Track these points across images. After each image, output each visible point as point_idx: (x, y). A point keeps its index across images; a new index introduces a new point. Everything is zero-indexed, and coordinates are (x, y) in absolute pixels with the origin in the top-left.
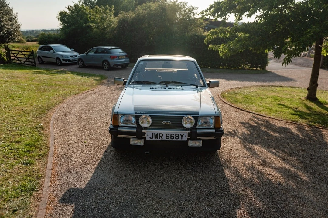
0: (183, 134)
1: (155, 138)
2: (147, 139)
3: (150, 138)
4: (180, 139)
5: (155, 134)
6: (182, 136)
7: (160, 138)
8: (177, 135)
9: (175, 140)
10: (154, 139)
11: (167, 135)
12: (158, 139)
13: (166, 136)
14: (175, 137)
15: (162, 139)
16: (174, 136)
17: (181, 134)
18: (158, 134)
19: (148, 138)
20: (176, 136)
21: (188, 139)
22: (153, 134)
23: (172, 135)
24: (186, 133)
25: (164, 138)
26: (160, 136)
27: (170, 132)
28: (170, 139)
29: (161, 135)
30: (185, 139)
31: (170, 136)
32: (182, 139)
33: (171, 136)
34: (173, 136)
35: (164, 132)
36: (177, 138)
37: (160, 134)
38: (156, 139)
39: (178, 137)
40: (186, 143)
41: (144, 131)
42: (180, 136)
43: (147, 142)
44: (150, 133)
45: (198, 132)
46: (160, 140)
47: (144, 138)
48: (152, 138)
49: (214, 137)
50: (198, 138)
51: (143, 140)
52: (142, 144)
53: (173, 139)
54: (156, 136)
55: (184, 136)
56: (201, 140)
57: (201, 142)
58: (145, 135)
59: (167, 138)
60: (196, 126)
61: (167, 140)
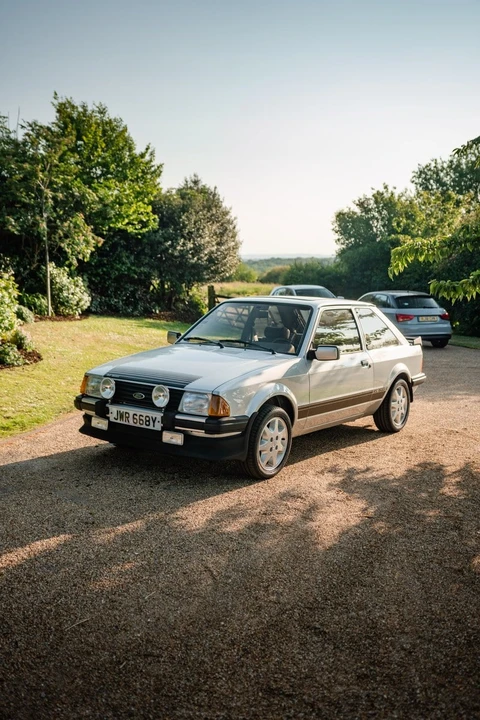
0: (156, 418)
1: (120, 420)
3: (115, 418)
4: (151, 427)
5: (120, 411)
6: (154, 422)
7: (126, 421)
8: (148, 419)
9: (144, 426)
10: (118, 421)
11: (135, 416)
12: (124, 423)
13: (134, 418)
15: (129, 422)
16: (143, 419)
17: (152, 417)
18: (123, 412)
19: (112, 419)
20: (146, 421)
21: (163, 429)
22: (118, 411)
23: (141, 417)
24: (159, 416)
25: (131, 423)
26: (126, 417)
27: (139, 411)
28: (138, 425)
29: (127, 415)
30: (158, 427)
31: (137, 418)
32: (154, 426)
33: (140, 419)
35: (131, 411)
36: (148, 423)
37: (126, 413)
38: (121, 422)
39: (149, 421)
40: (159, 434)
41: (107, 405)
42: (151, 421)
43: (111, 424)
44: (114, 410)
45: (177, 417)
46: (127, 423)
47: (108, 418)
48: (117, 419)
49: (203, 431)
50: (176, 428)
51: (107, 421)
52: (106, 428)
53: (142, 424)
54: (122, 417)
55: (156, 422)
56: (182, 433)
57: (181, 436)
58: (108, 413)
59: (135, 421)
60: (178, 407)
61: (134, 425)
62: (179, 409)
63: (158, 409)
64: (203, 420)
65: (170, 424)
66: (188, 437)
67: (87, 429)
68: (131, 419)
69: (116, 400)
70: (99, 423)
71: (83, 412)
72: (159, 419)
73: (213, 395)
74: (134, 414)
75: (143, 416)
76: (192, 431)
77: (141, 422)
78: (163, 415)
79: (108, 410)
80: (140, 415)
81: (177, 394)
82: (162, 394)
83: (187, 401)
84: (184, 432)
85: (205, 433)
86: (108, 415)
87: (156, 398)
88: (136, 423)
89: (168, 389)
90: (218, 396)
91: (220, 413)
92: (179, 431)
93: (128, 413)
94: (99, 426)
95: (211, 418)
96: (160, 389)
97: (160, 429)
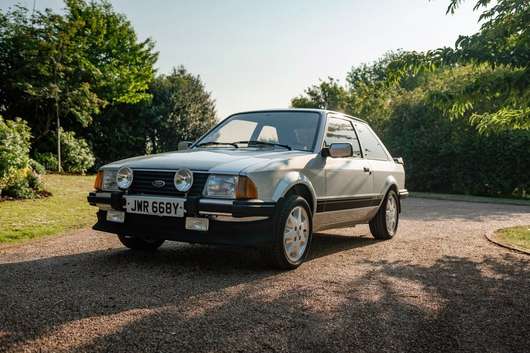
0: (178, 204)
1: (138, 211)
2: (128, 211)
3: (132, 209)
4: (173, 214)
5: (138, 201)
6: (176, 208)
7: (144, 211)
8: (168, 206)
9: (165, 214)
10: (136, 212)
11: (155, 205)
12: (143, 213)
13: (153, 207)
14: (165, 208)
15: (148, 211)
16: (164, 206)
17: (174, 204)
18: (141, 201)
19: (129, 211)
20: (167, 208)
21: (186, 215)
22: (135, 201)
23: (162, 205)
24: (181, 201)
25: (151, 211)
26: (145, 206)
27: (159, 199)
28: (158, 213)
29: (146, 204)
30: (181, 213)
31: (157, 206)
32: (176, 213)
33: (160, 207)
34: (163, 208)
35: (150, 199)
36: (169, 210)
37: (145, 202)
38: (140, 212)
39: (170, 208)
40: (182, 220)
41: (124, 196)
42: (173, 208)
43: (128, 216)
44: (131, 201)
45: (202, 201)
46: (145, 213)
47: (125, 210)
48: (135, 210)
49: (231, 214)
50: (201, 212)
51: (123, 214)
52: (122, 220)
53: (163, 212)
54: (140, 207)
55: (179, 208)
56: (206, 217)
57: (207, 221)
58: (125, 205)
59: (155, 209)
60: (202, 192)
61: (154, 214)
62: (204, 193)
63: (180, 194)
64: (231, 203)
65: (194, 209)
66: (213, 223)
67: (103, 225)
68: (150, 208)
69: (133, 190)
70: (115, 217)
71: (96, 209)
72: (182, 205)
73: (240, 176)
74: (154, 203)
75: (163, 204)
76: (217, 216)
77: (162, 210)
78: (185, 200)
79: (124, 202)
80: (160, 203)
81: (201, 177)
82: (185, 178)
83: (212, 184)
84: (209, 217)
85: (232, 216)
86: (124, 207)
87: (179, 182)
88: (157, 211)
89: (191, 172)
90: (246, 177)
91: (248, 195)
92: (203, 216)
93: (147, 202)
94: (115, 219)
95: (239, 199)
96: (183, 172)
97: (182, 216)
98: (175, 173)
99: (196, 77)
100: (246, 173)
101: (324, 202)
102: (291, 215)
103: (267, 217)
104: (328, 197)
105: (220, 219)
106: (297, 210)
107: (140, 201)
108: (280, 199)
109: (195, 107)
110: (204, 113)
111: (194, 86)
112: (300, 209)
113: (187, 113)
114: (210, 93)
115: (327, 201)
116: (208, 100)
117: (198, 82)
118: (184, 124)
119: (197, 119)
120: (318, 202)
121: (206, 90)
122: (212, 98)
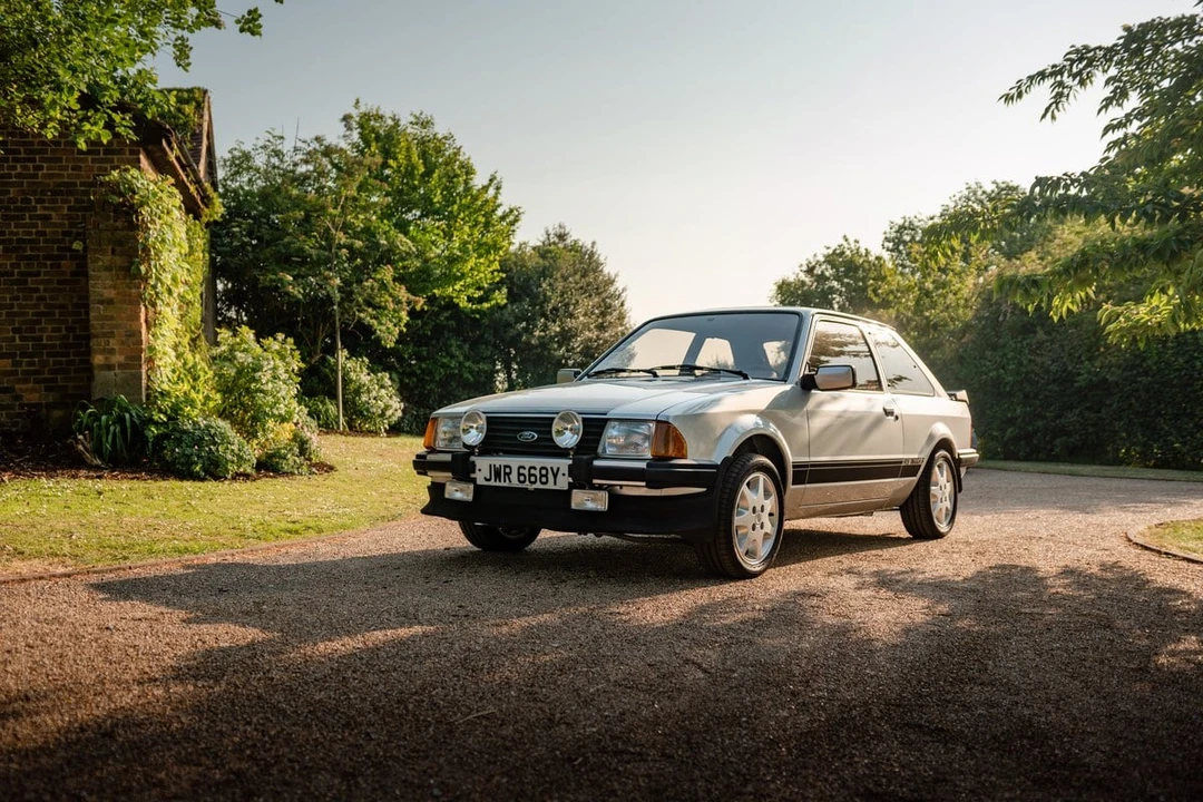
0: (558, 469)
1: (495, 480)
2: (478, 483)
3: (486, 480)
4: (550, 486)
5: (494, 465)
6: (555, 476)
7: (505, 482)
8: (544, 472)
9: (538, 485)
10: (492, 483)
11: (522, 471)
12: (502, 484)
13: (519, 474)
14: (538, 476)
15: (510, 481)
16: (537, 473)
17: (552, 469)
18: (500, 466)
19: (481, 481)
20: (542, 476)
21: (572, 486)
22: (490, 465)
23: (533, 471)
24: (563, 464)
25: (515, 482)
26: (505, 473)
27: (528, 461)
28: (527, 485)
29: (508, 470)
30: (563, 482)
31: (526, 472)
32: (555, 484)
33: (530, 475)
34: (534, 475)
35: (514, 462)
36: (544, 479)
37: (506, 467)
38: (498, 484)
39: (546, 476)
40: (566, 495)
41: (472, 458)
42: (550, 476)
43: (479, 490)
44: (483, 466)
45: (597, 463)
46: (507, 484)
47: (474, 481)
48: (489, 480)
49: (644, 484)
50: (595, 481)
51: (472, 486)
52: (470, 498)
53: (535, 482)
54: (498, 475)
55: (560, 476)
56: (605, 489)
57: (604, 495)
58: (474, 472)
59: (522, 478)
60: (597, 448)
61: (521, 486)
62: (600, 450)
63: (561, 453)
64: (643, 465)
65: (584, 476)
66: (615, 499)
67: (438, 505)
68: (514, 476)
69: (487, 448)
70: (459, 492)
71: (427, 480)
72: (565, 470)
73: (658, 422)
74: (520, 467)
75: (535, 468)
76: (621, 486)
77: (533, 479)
78: (570, 462)
79: (473, 467)
80: (531, 468)
81: (595, 426)
82: (569, 426)
83: (613, 435)
84: (609, 488)
85: (646, 486)
86: (473, 476)
87: (560, 433)
88: (524, 482)
89: (580, 417)
90: (667, 422)
91: (671, 452)
92: (600, 488)
93: (509, 467)
94: (458, 496)
95: (658, 459)
96: (567, 417)
97: (566, 488)
98: (553, 419)
99: (589, 246)
100: (668, 417)
101: (807, 466)
102: (744, 487)
103: (704, 490)
104: (813, 459)
105: (626, 491)
106: (757, 479)
107: (497, 466)
108: (726, 459)
109: (587, 303)
110: (603, 314)
111: (586, 265)
112: (762, 477)
113: (571, 316)
114: (616, 275)
115: (812, 466)
116: (612, 289)
117: (592, 255)
118: (566, 337)
119: (592, 326)
120: (794, 467)
121: (608, 269)
122: (619, 285)
